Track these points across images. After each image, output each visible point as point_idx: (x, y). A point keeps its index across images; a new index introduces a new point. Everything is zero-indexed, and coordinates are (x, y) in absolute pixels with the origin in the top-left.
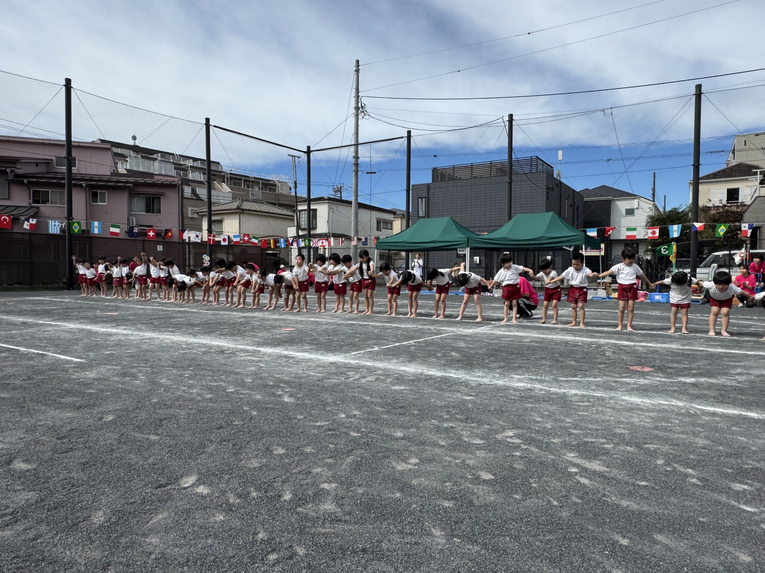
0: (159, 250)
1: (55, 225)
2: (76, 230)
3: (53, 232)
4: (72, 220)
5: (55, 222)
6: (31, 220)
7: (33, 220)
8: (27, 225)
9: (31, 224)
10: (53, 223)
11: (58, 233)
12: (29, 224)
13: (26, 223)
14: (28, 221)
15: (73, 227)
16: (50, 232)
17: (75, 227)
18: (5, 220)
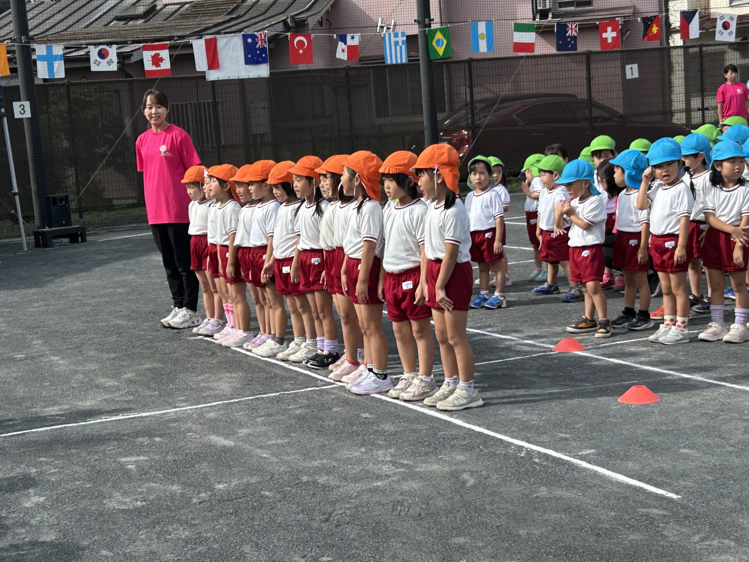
1: (396, 43)
2: (441, 51)
3: (394, 62)
4: (429, 26)
6: (349, 37)
7: (353, 38)
8: (343, 51)
9: (349, 47)
10: (393, 39)
11: (404, 61)
12: (345, 47)
13: (341, 45)
15: (434, 43)
16: (389, 62)
17: (438, 41)
18: (300, 42)
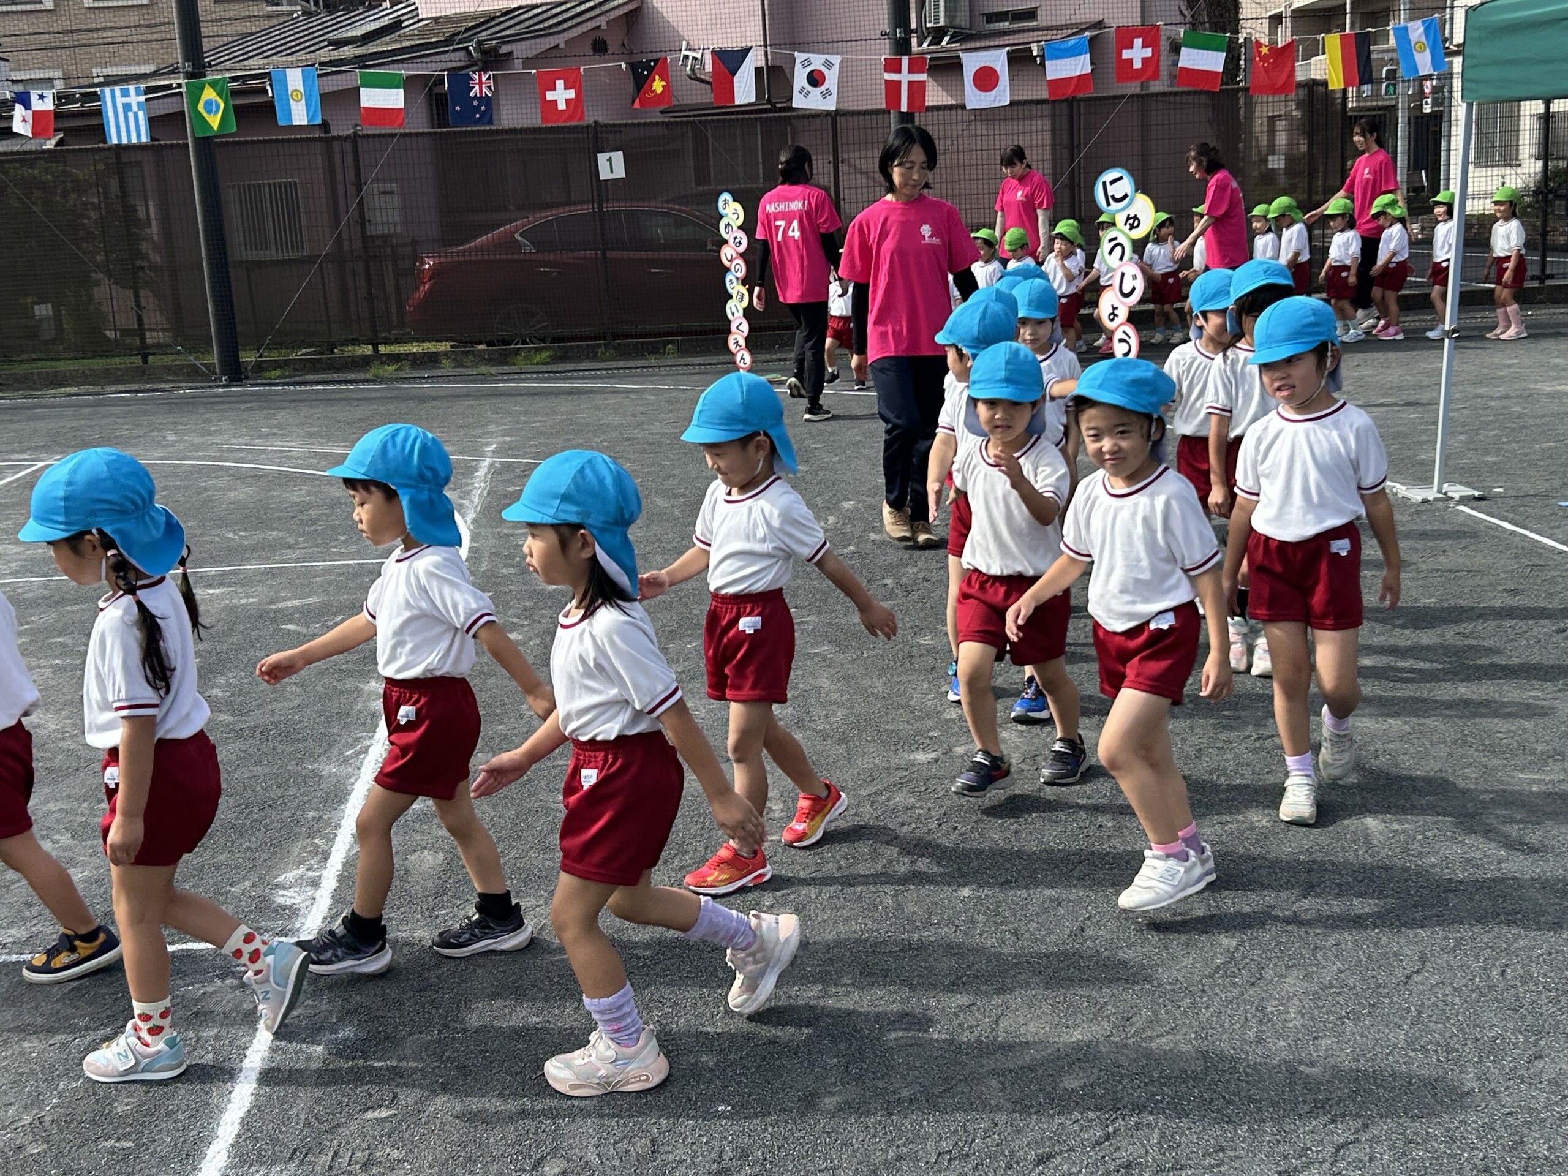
0: (605, 174)
2: (214, 121)
3: (125, 141)
5: (125, 94)
6: (34, 97)
7: (42, 97)
8: (24, 120)
9: (35, 114)
10: (120, 101)
11: (145, 139)
12: (27, 114)
14: (27, 106)
15: (201, 107)
16: (115, 141)
17: (208, 103)
